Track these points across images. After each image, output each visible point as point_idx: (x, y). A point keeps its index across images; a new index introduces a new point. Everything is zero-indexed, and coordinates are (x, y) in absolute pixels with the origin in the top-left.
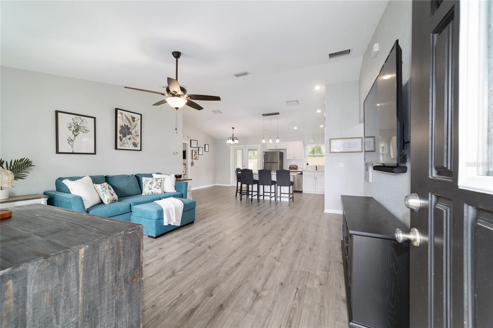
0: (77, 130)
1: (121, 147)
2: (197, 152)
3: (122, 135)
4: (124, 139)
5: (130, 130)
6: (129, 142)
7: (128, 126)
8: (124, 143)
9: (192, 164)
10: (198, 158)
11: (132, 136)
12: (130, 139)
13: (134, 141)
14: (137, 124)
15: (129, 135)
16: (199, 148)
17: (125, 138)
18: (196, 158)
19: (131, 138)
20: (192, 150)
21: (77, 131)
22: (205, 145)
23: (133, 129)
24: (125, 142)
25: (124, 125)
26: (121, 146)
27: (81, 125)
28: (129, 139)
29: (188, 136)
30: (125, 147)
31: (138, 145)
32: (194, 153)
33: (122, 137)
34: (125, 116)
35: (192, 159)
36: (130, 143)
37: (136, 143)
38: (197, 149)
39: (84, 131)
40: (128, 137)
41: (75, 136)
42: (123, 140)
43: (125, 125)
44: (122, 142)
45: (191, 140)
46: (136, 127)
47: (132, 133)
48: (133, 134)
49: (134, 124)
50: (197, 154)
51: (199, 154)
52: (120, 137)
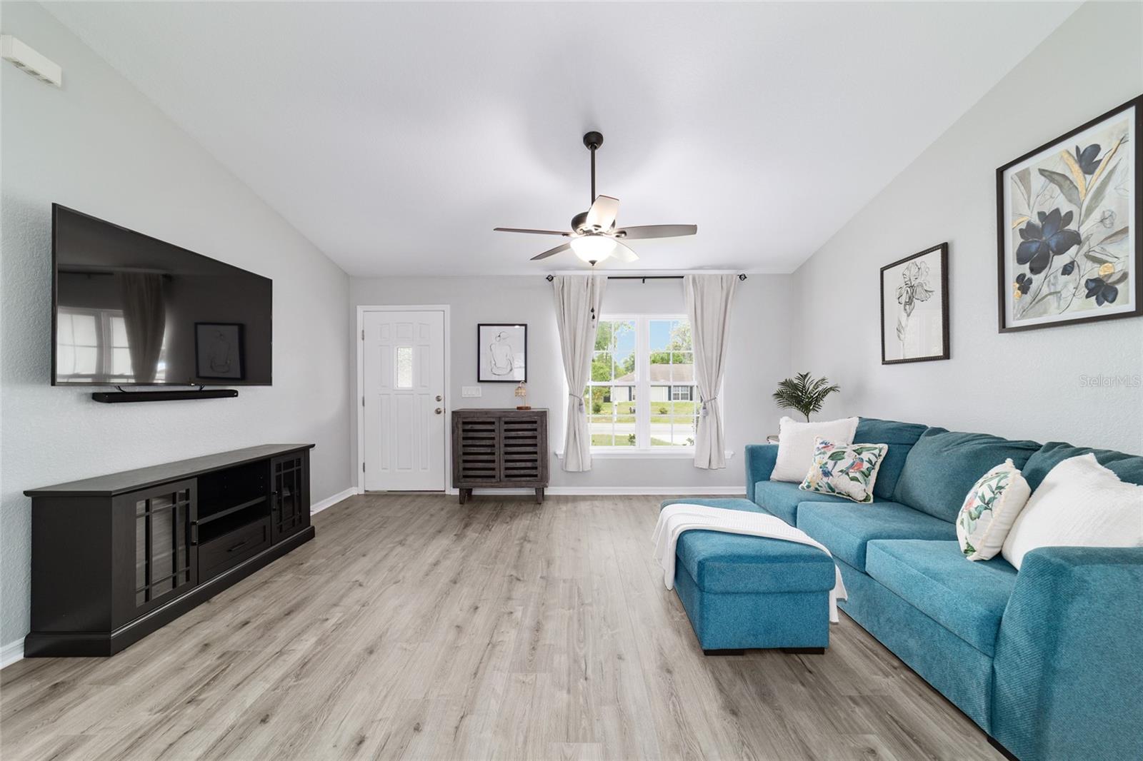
0: (911, 297)
1: (1023, 317)
3: (1028, 265)
4: (1037, 279)
5: (1072, 227)
6: (1065, 286)
7: (1057, 211)
8: (1037, 300)
11: (1085, 248)
12: (1067, 270)
13: (1098, 271)
14: (1112, 172)
15: (1061, 250)
17: (1043, 274)
19: (1081, 260)
21: (910, 301)
23: (1090, 211)
24: (1045, 290)
25: (1036, 221)
26: (1024, 313)
27: (918, 281)
28: (1063, 273)
30: (1040, 315)
31: (1119, 287)
33: (1029, 275)
34: (1042, 172)
36: (1071, 287)
37: (1110, 281)
39: (923, 295)
40: (1059, 261)
41: (908, 315)
42: (1033, 287)
43: (1041, 215)
44: (1028, 297)
46: (1110, 188)
47: (1083, 238)
48: (1088, 238)
49: (1095, 180)
52: (1021, 279)
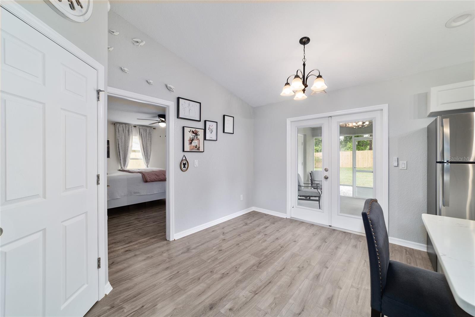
2: (201, 132)
9: (184, 165)
10: (201, 149)
16: (205, 121)
18: (197, 150)
20: (183, 127)
22: (224, 116)
29: (167, 86)
32: (188, 135)
35: (183, 151)
38: (201, 125)
45: (178, 99)
50: (201, 136)
51: (207, 138)
